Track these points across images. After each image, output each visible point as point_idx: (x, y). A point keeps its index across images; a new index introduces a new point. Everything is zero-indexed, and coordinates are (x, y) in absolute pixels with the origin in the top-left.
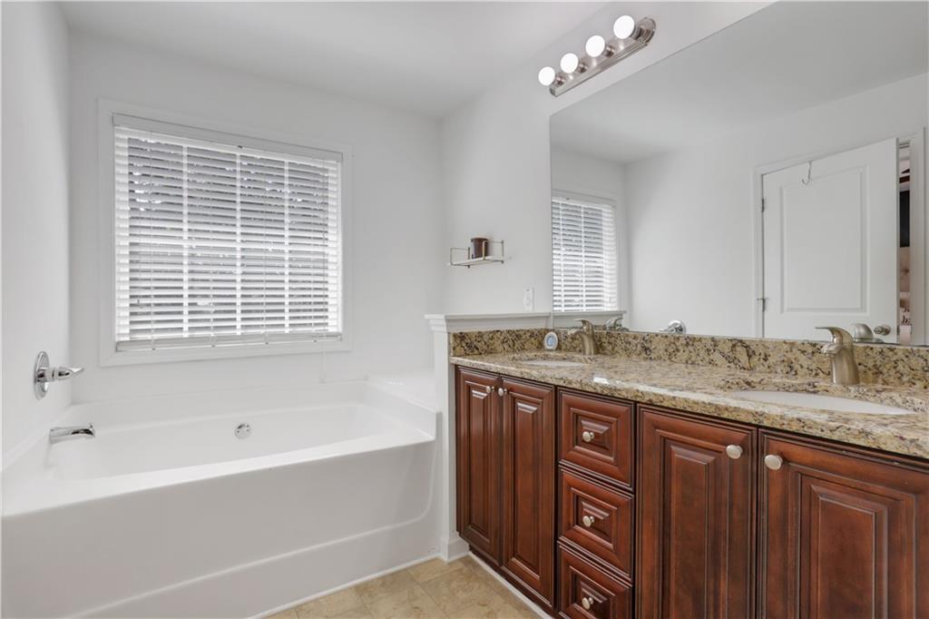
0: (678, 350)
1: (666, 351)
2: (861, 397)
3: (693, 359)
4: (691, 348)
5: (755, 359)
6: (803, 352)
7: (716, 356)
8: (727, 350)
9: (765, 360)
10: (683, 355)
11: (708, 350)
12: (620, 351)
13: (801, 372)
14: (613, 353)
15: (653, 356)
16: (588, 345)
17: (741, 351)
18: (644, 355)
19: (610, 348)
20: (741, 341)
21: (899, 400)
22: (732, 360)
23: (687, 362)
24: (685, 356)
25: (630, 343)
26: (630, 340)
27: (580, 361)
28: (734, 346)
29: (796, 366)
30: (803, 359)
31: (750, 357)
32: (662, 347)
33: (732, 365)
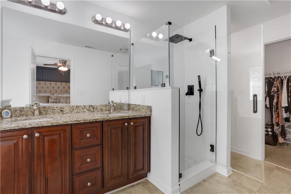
0: (74, 110)
1: (69, 110)
2: (117, 113)
3: (79, 111)
4: (78, 109)
5: (94, 109)
6: (104, 106)
7: (85, 110)
8: (88, 108)
9: (97, 109)
10: (75, 111)
11: (83, 109)
12: (50, 113)
13: (104, 110)
14: (46, 114)
15: (64, 112)
16: (37, 112)
17: (91, 108)
18: (61, 113)
19: (45, 112)
20: (91, 105)
21: (123, 112)
22: (89, 110)
23: (77, 113)
24: (76, 111)
25: (55, 109)
26: (55, 108)
27: (35, 119)
28: (90, 107)
29: (103, 110)
30: (104, 108)
31: (93, 109)
32: (68, 109)
33: (89, 111)
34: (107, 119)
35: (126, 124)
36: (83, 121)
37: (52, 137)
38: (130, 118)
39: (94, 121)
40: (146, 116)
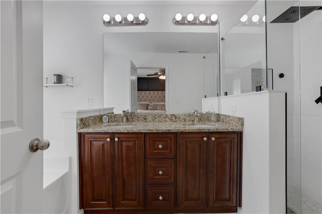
0: (156, 118)
1: (152, 119)
2: (202, 124)
3: (161, 120)
4: (160, 118)
5: (177, 119)
6: (187, 116)
7: (167, 119)
8: (170, 117)
9: (179, 119)
10: (157, 120)
11: (165, 118)
12: (136, 121)
13: (187, 121)
14: (133, 121)
15: (147, 121)
16: (125, 119)
17: (174, 118)
18: (144, 121)
19: (131, 120)
20: (173, 115)
21: (209, 124)
22: (171, 120)
23: (159, 122)
24: (158, 120)
25: (139, 117)
26: (139, 116)
27: (123, 125)
28: (172, 116)
29: (186, 120)
30: (187, 118)
31: (176, 118)
32: (151, 118)
33: (171, 121)
34: (182, 131)
35: (205, 139)
36: (156, 131)
37: (128, 143)
38: (211, 131)
39: (167, 132)
40: (234, 131)
